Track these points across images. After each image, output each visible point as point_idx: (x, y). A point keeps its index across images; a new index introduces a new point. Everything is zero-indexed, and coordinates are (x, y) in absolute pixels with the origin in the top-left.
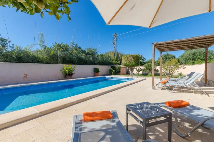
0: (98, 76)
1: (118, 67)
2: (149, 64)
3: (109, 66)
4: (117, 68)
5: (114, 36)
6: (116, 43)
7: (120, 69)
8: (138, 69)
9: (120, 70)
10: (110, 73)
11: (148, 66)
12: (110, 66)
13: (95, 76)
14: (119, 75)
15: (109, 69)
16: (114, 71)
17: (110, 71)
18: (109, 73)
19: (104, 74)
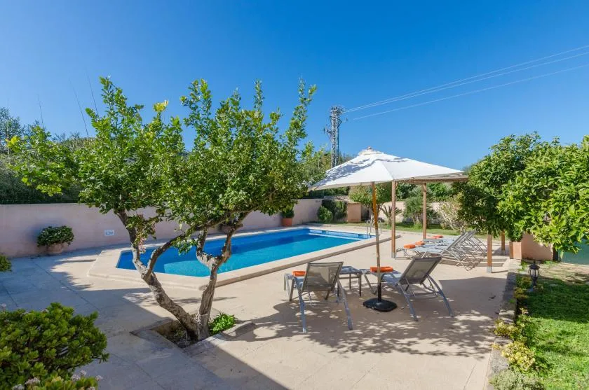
0: (290, 226)
1: (341, 203)
2: (415, 198)
3: (318, 200)
4: (338, 205)
5: (332, 115)
6: (338, 132)
7: (345, 207)
8: (388, 211)
9: (344, 210)
10: (320, 218)
11: (413, 204)
12: (320, 200)
13: (283, 225)
14: (341, 223)
15: (318, 208)
16: (329, 213)
17: (320, 213)
18: (317, 218)
19: (305, 221)
